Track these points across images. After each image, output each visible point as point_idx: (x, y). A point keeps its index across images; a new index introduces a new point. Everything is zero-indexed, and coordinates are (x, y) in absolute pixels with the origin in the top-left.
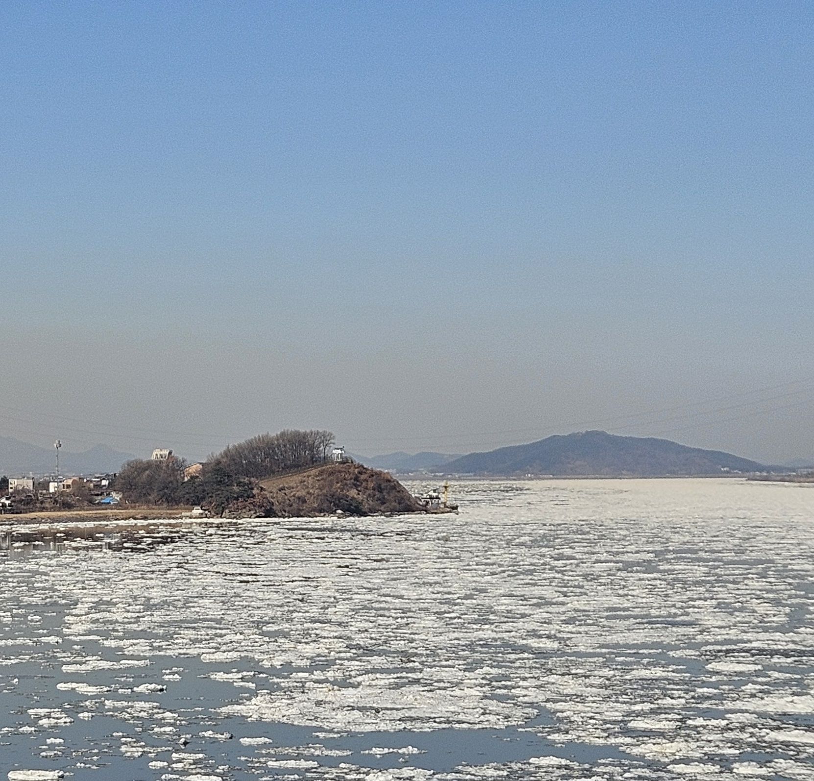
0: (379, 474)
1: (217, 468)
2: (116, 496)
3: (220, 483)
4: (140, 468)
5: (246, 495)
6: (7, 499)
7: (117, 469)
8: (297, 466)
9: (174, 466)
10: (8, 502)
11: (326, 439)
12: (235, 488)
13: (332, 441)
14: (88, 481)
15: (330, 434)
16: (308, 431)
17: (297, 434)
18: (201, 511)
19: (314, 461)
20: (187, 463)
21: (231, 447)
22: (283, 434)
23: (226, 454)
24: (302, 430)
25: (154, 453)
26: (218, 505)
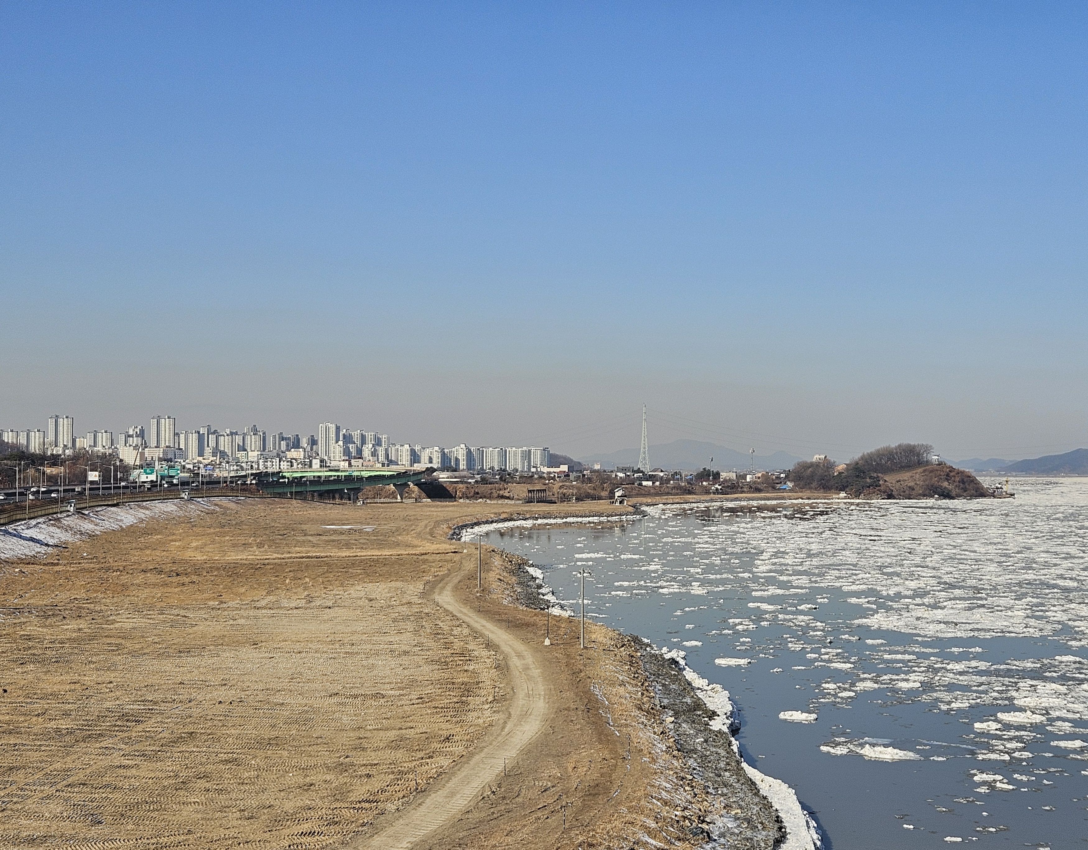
0: (963, 472)
1: (856, 467)
2: (790, 484)
3: (858, 476)
4: (805, 466)
5: (875, 485)
6: (719, 485)
7: (790, 467)
8: (909, 467)
9: (828, 465)
10: (719, 487)
11: (928, 449)
12: (868, 480)
13: (932, 450)
14: (771, 474)
15: (931, 446)
16: (916, 444)
17: (909, 446)
18: (845, 495)
19: (920, 463)
20: (836, 464)
21: (865, 453)
22: (900, 446)
23: (862, 458)
24: (912, 443)
25: (815, 457)
26: (856, 492)
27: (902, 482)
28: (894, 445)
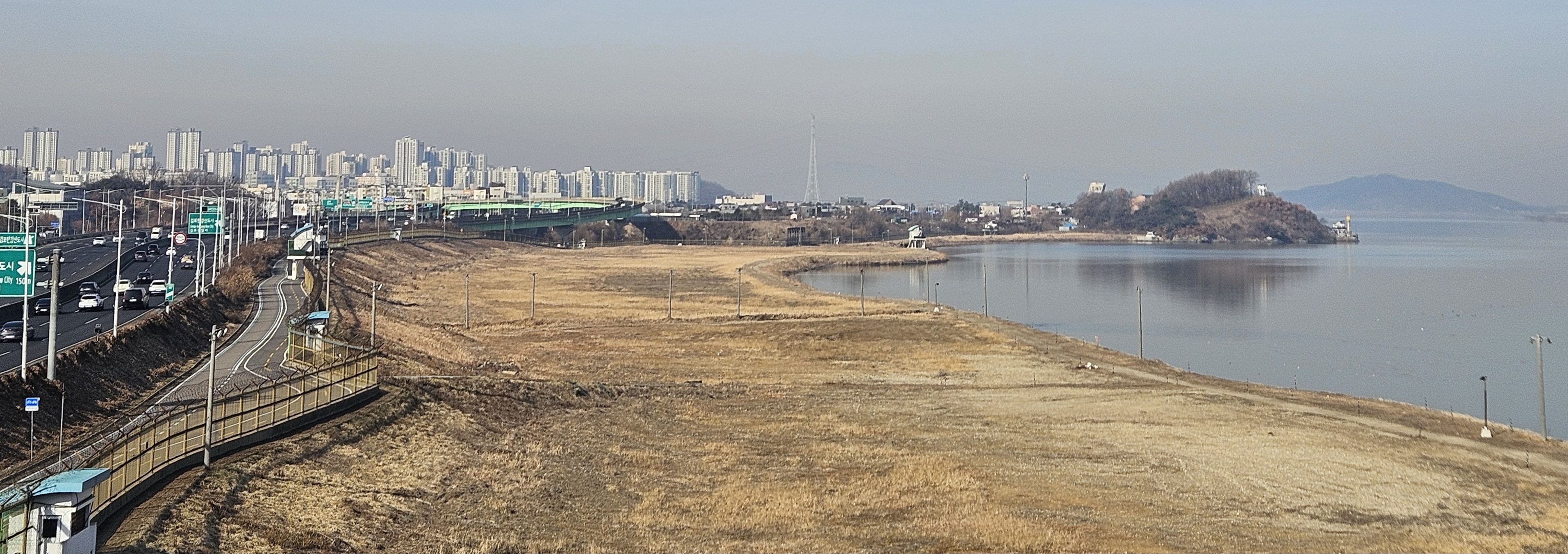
0: (1296, 207)
1: (1165, 199)
2: (1073, 221)
3: (1167, 212)
4: (1094, 199)
5: (1191, 223)
6: (994, 223)
8: (1227, 199)
9: (1125, 197)
10: (994, 225)
11: (1252, 177)
12: (1182, 217)
13: (1257, 178)
14: (1043, 209)
15: (1255, 173)
16: (1237, 170)
17: (1229, 172)
18: (1154, 236)
19: (1243, 195)
20: (1134, 194)
21: (1172, 181)
22: (1215, 172)
23: (1171, 187)
24: (1232, 169)
25: (1091, 186)
26: (1168, 231)
27: (1225, 220)
28: (1208, 171)
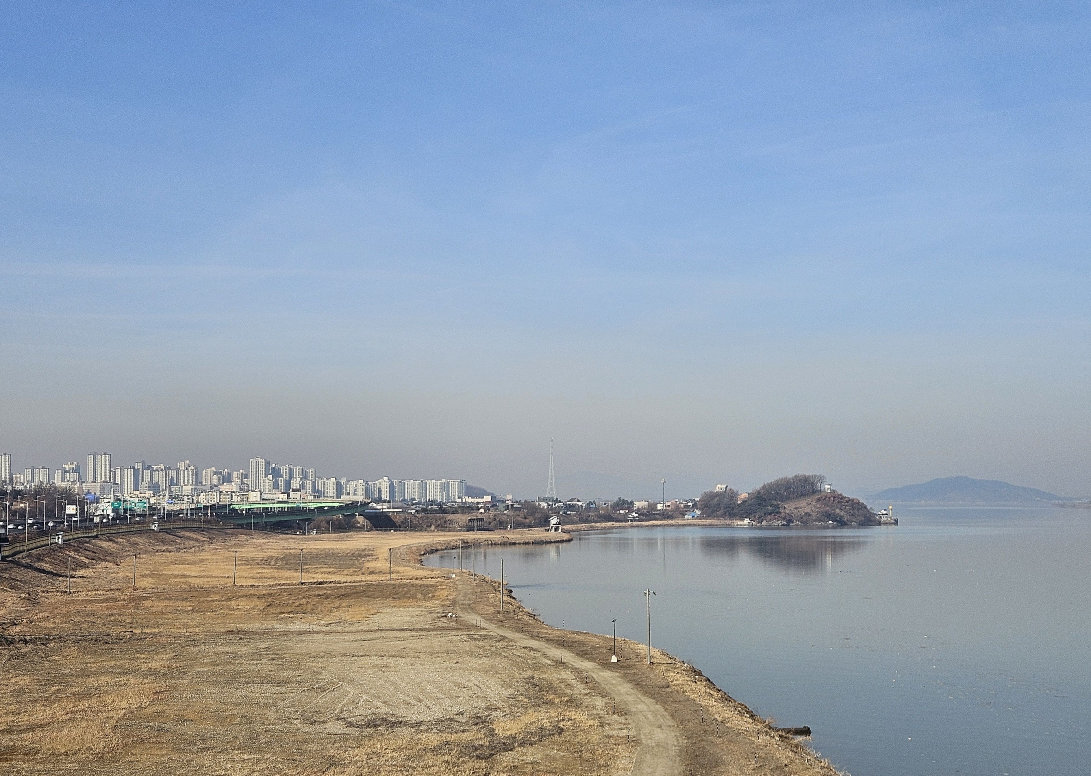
0: (853, 500)
1: (759, 495)
2: (698, 512)
3: (759, 504)
4: (712, 496)
5: (776, 512)
6: (636, 513)
7: (697, 496)
8: (803, 495)
9: (733, 495)
10: (636, 515)
11: (821, 479)
12: (769, 508)
13: (825, 480)
14: (680, 503)
15: (823, 476)
16: (811, 475)
17: (805, 476)
18: (749, 521)
19: (814, 492)
20: (739, 493)
21: (766, 483)
22: (796, 476)
23: (764, 487)
24: (807, 474)
25: (717, 487)
26: (759, 518)
27: (800, 510)
28: (790, 476)
